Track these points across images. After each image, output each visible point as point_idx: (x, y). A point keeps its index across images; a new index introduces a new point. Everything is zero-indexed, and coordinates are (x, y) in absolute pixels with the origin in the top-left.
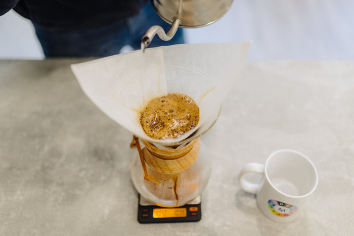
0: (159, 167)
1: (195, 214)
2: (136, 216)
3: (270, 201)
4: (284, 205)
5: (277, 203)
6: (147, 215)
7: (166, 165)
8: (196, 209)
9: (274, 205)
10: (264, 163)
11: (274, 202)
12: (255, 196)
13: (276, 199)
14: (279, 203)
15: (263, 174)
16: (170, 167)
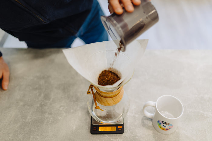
0: (103, 102)
1: (120, 130)
2: (90, 131)
3: (158, 122)
4: (165, 123)
5: (162, 122)
6: (95, 130)
7: (107, 101)
8: (121, 127)
9: (160, 124)
10: (156, 102)
11: (160, 122)
13: (161, 120)
14: (163, 122)
15: (155, 107)
16: (109, 102)
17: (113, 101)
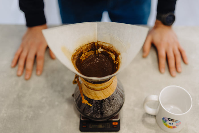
0: (91, 95)
1: (116, 127)
2: (78, 127)
3: (163, 119)
4: (172, 120)
5: (167, 119)
6: (85, 126)
7: (95, 94)
8: (117, 124)
9: (166, 121)
10: (158, 95)
11: (166, 119)
12: (155, 116)
13: (167, 117)
14: (169, 119)
15: (159, 102)
16: (98, 96)
17: (103, 94)
